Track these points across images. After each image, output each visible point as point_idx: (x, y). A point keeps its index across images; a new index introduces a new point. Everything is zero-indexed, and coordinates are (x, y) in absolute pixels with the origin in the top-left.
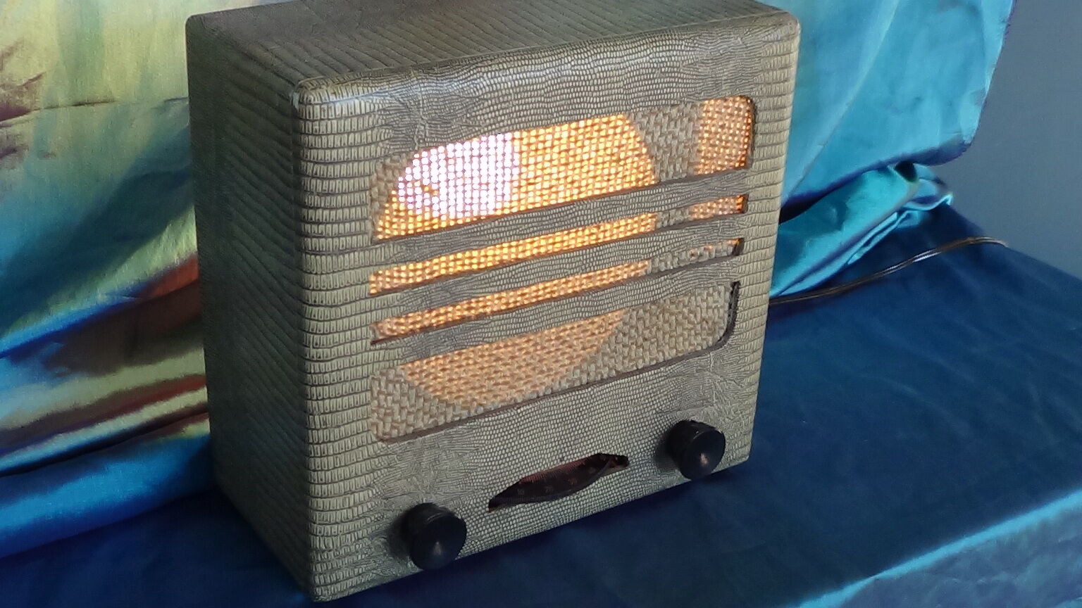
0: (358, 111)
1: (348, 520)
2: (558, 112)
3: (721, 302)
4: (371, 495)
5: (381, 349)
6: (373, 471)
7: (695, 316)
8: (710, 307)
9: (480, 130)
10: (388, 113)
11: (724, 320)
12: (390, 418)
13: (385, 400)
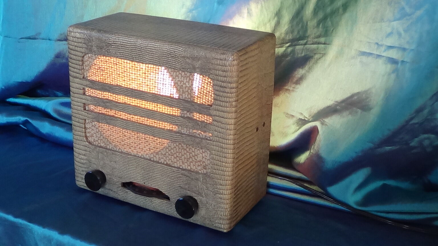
0: (77, 37)
1: (80, 163)
4: (85, 158)
6: (85, 151)
7: (197, 158)
8: (204, 158)
10: (85, 40)
12: (93, 138)
13: (92, 131)
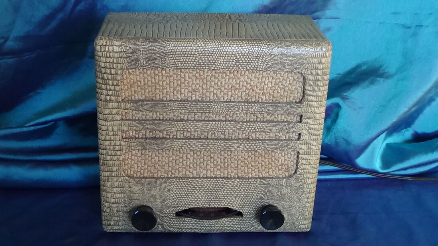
0: (115, 50)
1: (113, 203)
2: (203, 64)
3: (292, 159)
4: (123, 196)
5: (126, 141)
6: (123, 187)
7: (278, 162)
8: (286, 160)
9: (168, 66)
10: (127, 53)
11: (294, 167)
12: (133, 169)
13: (131, 162)
